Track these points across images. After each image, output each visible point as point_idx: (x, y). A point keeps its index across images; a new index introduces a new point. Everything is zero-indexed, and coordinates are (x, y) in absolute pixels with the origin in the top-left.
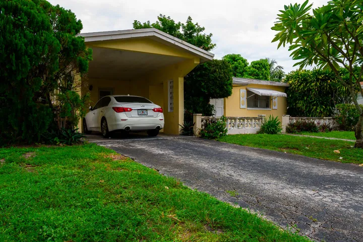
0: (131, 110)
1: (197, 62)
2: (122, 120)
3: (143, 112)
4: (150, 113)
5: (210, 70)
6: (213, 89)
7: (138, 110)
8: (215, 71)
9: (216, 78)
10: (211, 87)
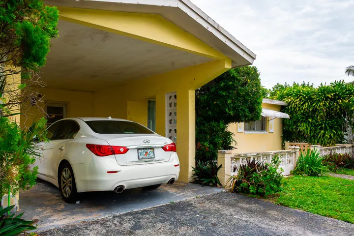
0: (126, 150)
1: (228, 66)
2: (108, 172)
3: (146, 153)
4: (159, 153)
5: (239, 81)
6: (242, 110)
7: (138, 149)
8: (246, 83)
9: (247, 94)
10: (239, 107)
